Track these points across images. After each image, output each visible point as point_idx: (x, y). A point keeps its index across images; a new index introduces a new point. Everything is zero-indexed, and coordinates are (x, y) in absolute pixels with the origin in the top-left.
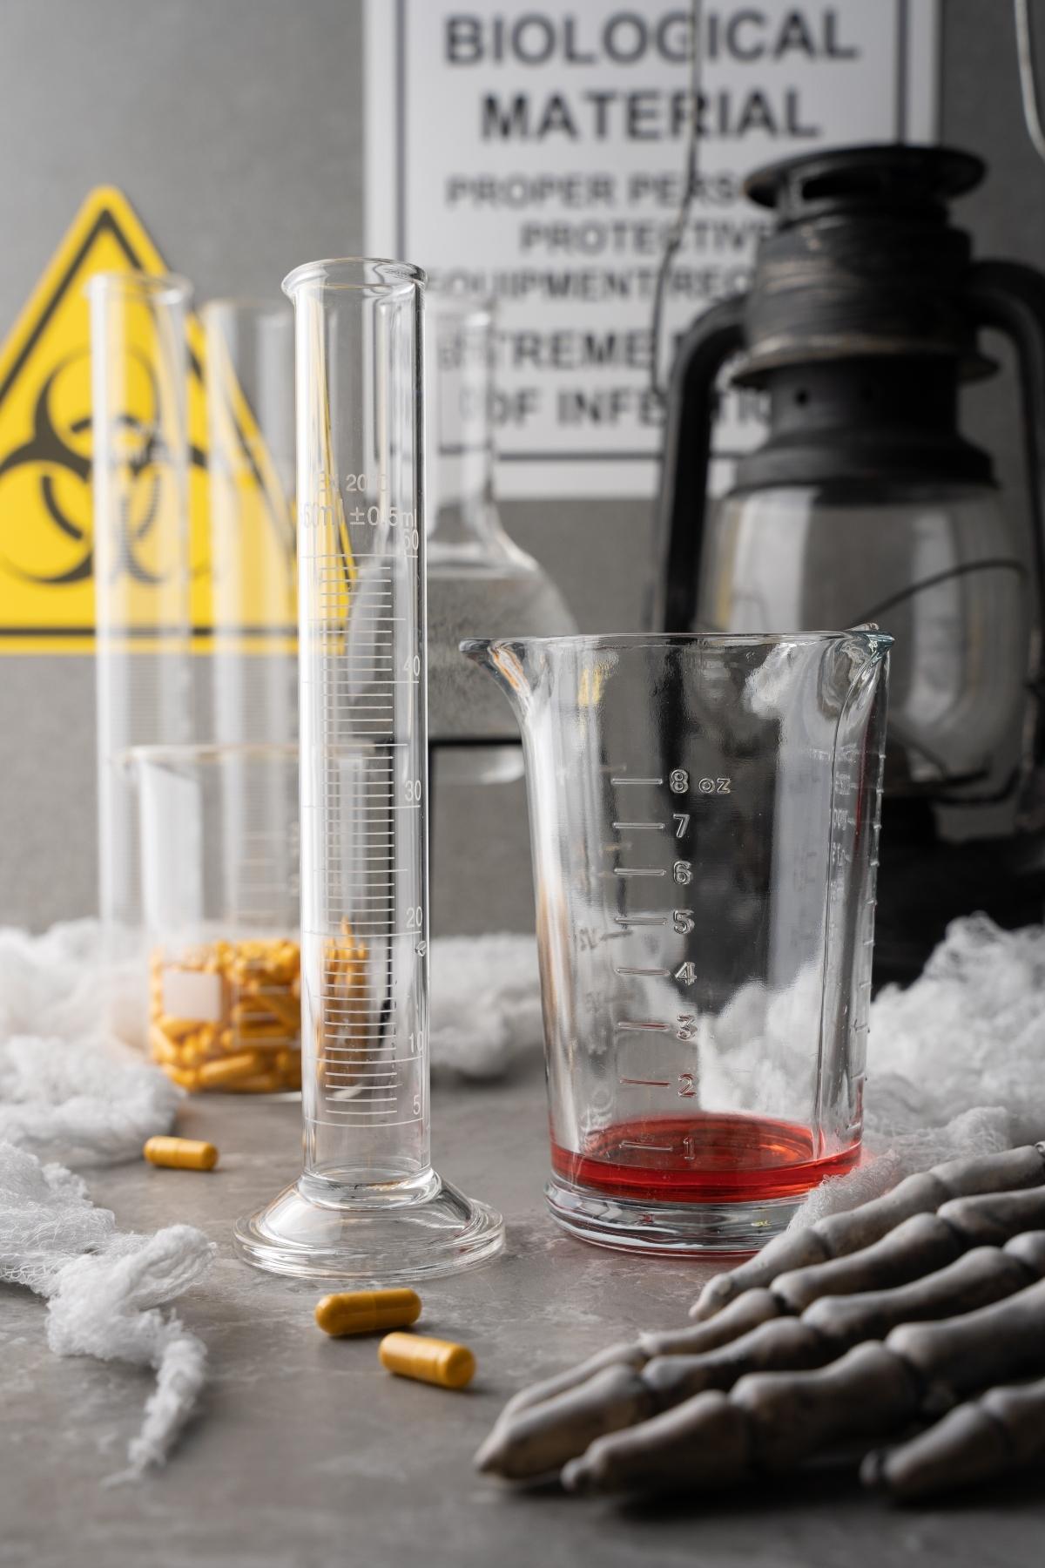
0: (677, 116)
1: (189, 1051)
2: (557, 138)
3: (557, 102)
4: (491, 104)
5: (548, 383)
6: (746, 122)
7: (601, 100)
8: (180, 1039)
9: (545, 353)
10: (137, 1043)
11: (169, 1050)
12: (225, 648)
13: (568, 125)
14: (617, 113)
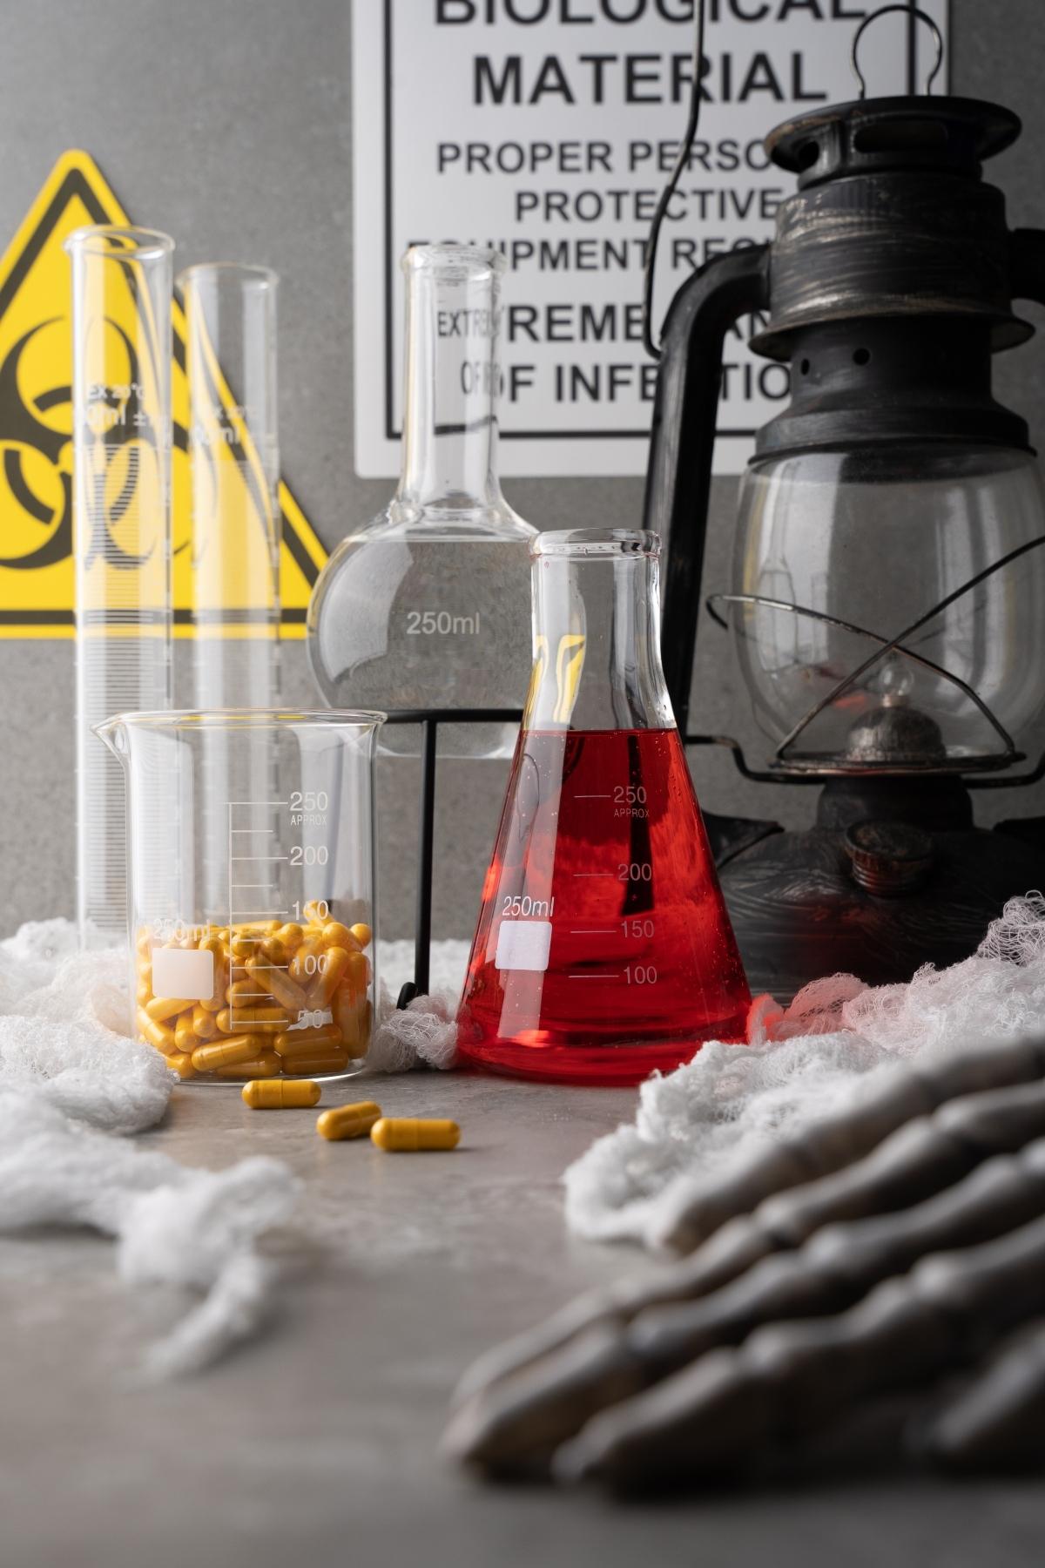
0: (677, 78)
1: (180, 1034)
2: (552, 100)
3: (552, 63)
4: (482, 64)
5: (544, 357)
6: (750, 85)
7: (598, 62)
8: (170, 1023)
9: (540, 327)
10: (123, 1028)
11: (159, 1034)
12: (206, 634)
13: (563, 88)
14: (614, 75)
